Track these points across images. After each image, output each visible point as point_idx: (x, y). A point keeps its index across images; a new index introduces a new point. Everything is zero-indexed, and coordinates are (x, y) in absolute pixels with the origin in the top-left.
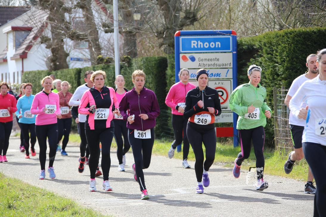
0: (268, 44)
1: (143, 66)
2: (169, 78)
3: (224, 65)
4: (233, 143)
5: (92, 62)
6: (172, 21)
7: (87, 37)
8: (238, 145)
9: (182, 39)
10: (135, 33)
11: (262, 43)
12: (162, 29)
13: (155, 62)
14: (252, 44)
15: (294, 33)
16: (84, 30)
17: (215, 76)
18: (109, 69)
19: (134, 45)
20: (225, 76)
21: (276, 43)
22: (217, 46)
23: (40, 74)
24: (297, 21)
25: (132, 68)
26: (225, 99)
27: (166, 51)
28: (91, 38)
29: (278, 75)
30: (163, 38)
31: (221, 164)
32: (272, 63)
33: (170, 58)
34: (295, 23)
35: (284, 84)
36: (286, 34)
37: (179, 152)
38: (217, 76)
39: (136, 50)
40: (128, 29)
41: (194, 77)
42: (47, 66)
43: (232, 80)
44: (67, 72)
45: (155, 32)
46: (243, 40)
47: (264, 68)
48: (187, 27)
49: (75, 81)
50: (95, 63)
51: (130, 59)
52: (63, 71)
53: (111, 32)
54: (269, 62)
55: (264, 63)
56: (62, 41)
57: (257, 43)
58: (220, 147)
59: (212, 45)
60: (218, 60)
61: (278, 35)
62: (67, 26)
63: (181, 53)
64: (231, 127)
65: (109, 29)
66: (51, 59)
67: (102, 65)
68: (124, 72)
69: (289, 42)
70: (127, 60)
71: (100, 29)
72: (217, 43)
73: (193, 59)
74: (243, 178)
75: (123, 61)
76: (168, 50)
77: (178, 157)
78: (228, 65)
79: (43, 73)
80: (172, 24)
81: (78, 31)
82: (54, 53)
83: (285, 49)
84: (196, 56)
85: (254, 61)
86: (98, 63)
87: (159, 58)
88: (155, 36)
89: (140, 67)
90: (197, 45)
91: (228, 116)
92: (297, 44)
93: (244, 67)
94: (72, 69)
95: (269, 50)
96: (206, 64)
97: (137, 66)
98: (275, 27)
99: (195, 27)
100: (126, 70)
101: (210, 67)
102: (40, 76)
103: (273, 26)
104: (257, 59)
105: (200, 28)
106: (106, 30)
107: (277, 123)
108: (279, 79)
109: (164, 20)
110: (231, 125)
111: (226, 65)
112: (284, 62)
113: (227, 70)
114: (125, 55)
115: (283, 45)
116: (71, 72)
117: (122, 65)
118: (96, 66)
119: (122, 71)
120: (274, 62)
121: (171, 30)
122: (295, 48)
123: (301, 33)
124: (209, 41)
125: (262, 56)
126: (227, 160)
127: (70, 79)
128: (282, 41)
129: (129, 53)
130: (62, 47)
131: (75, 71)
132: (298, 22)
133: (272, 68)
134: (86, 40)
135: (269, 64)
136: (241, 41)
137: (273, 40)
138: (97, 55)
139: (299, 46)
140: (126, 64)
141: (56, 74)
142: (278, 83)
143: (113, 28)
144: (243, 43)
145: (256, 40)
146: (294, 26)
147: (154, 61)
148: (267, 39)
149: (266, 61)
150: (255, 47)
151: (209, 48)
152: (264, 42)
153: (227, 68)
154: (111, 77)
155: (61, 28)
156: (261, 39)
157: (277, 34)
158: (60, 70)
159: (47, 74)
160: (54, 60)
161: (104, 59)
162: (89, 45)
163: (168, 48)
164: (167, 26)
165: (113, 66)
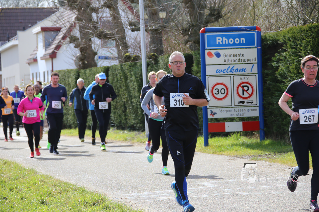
0: (292, 39)
3: (249, 60)
4: (259, 137)
5: (119, 60)
6: (197, 19)
7: (114, 36)
8: (265, 139)
9: (207, 35)
10: (161, 31)
11: (287, 38)
12: (188, 26)
14: (277, 39)
15: (318, 27)
16: (111, 29)
17: (240, 71)
18: (136, 67)
19: (160, 43)
20: (250, 71)
21: (300, 38)
22: (241, 42)
23: (69, 73)
25: (158, 65)
26: (250, 93)
27: (191, 48)
28: (118, 36)
30: (188, 35)
31: (248, 157)
32: (296, 57)
33: (196, 54)
36: (310, 28)
37: (206, 146)
38: (242, 71)
39: (162, 47)
40: (154, 27)
41: (219, 73)
42: (76, 65)
43: (257, 75)
44: (95, 70)
45: (180, 29)
46: (267, 36)
47: (289, 63)
48: (212, 24)
50: (122, 61)
51: (156, 57)
52: (92, 69)
53: (137, 31)
54: (294, 57)
55: (289, 58)
56: (90, 40)
57: (282, 38)
58: (246, 141)
59: (237, 41)
60: (243, 55)
62: (94, 26)
63: (207, 49)
64: (257, 121)
65: (135, 28)
66: (79, 58)
67: (129, 63)
69: (313, 36)
70: (153, 57)
71: (127, 28)
72: (242, 39)
73: (218, 55)
74: (270, 171)
75: (150, 58)
76: (193, 47)
77: (205, 152)
78: (253, 60)
79: (72, 72)
80: (197, 21)
81: (105, 31)
82: (83, 52)
83: (309, 44)
84: (221, 52)
85: (279, 55)
86: (126, 61)
88: (180, 33)
89: (166, 64)
90: (222, 41)
91: (254, 110)
93: (268, 62)
94: (101, 67)
95: (293, 44)
96: (232, 60)
97: (164, 63)
98: (299, 22)
99: (220, 23)
100: (152, 67)
101: (235, 63)
102: (69, 75)
103: (297, 21)
104: (282, 54)
105: (225, 25)
106: (133, 28)
109: (189, 17)
110: (257, 119)
111: (251, 60)
113: (252, 64)
114: (152, 53)
115: (307, 39)
116: (99, 70)
117: (149, 62)
118: (124, 64)
119: (149, 68)
120: (298, 57)
121: (196, 27)
124: (234, 37)
125: (287, 51)
126: (254, 153)
128: (306, 36)
129: (156, 51)
130: (90, 46)
131: (103, 69)
133: (296, 62)
134: (113, 38)
135: (294, 58)
136: (265, 36)
137: (297, 35)
138: (124, 53)
140: (153, 61)
141: (85, 72)
143: (139, 26)
144: (267, 39)
145: (280, 35)
148: (291, 34)
149: (290, 55)
150: (279, 42)
151: (234, 44)
152: (288, 36)
153: (252, 63)
154: (139, 74)
155: (89, 28)
156: (285, 34)
157: (301, 28)
158: (89, 68)
159: (76, 73)
160: (82, 59)
161: (131, 57)
162: (116, 44)
163: (193, 45)
164: (192, 23)
165: (140, 64)
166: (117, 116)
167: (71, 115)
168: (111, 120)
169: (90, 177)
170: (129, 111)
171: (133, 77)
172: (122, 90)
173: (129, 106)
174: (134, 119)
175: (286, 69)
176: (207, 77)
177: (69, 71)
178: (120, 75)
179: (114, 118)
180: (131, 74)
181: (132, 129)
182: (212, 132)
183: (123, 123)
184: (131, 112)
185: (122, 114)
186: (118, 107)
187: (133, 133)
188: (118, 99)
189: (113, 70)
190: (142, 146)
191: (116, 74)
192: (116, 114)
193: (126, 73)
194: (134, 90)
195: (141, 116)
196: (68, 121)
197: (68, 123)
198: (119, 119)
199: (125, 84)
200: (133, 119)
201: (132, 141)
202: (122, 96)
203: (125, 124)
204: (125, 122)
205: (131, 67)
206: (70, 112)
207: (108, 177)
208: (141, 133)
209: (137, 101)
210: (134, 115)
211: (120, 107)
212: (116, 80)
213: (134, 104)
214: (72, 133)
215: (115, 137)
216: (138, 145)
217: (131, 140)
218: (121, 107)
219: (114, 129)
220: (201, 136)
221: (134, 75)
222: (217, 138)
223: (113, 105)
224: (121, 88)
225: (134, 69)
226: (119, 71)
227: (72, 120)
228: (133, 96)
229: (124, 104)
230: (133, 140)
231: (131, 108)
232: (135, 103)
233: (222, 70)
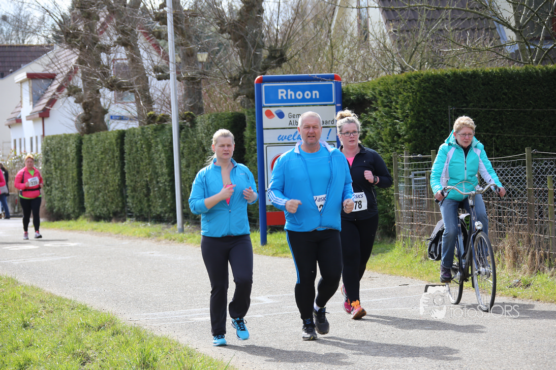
0: (385, 93)
1: (212, 126)
2: (248, 142)
5: (139, 122)
6: (251, 63)
7: (132, 87)
9: (265, 87)
10: (199, 79)
11: (377, 91)
12: (238, 73)
13: (228, 120)
14: (363, 93)
15: (420, 77)
16: (129, 77)
18: (164, 131)
19: (198, 97)
21: (395, 91)
22: (314, 97)
23: (67, 139)
24: (425, 60)
25: (196, 128)
27: (243, 105)
28: (138, 87)
29: (399, 136)
30: (239, 86)
32: (390, 119)
33: (249, 114)
34: (422, 64)
35: (408, 149)
36: (410, 78)
37: (263, 245)
39: (202, 103)
40: (189, 75)
41: (282, 140)
42: (76, 127)
44: (105, 135)
45: (226, 77)
46: (350, 88)
47: (380, 127)
48: (273, 70)
49: (117, 147)
50: (144, 122)
51: (193, 117)
52: (100, 134)
53: (165, 80)
54: (387, 118)
55: (380, 119)
56: (98, 92)
57: (370, 91)
59: (308, 95)
61: (398, 80)
62: (104, 71)
63: (264, 107)
65: (162, 75)
66: (82, 118)
67: (155, 125)
68: (185, 134)
69: (414, 89)
70: (188, 117)
71: (150, 75)
72: (314, 92)
73: (281, 115)
75: (184, 119)
76: (246, 103)
77: (262, 253)
78: (330, 122)
79: (71, 138)
80: (252, 67)
81: (120, 78)
82: (87, 110)
83: (408, 100)
84: (286, 111)
86: (149, 123)
87: (234, 115)
88: (227, 83)
89: (207, 127)
90: (287, 95)
92: (424, 93)
94: (112, 132)
95: (386, 101)
97: (203, 126)
98: (395, 69)
99: (284, 70)
100: (187, 131)
102: (67, 142)
103: (392, 68)
104: (370, 114)
105: (291, 71)
106: (159, 76)
107: (399, 202)
108: (401, 142)
109: (239, 61)
111: (327, 122)
112: (408, 117)
113: (329, 129)
114: (185, 111)
115: (405, 94)
116: (111, 135)
117: (182, 124)
118: (146, 126)
119: (183, 133)
120: (393, 118)
121: (249, 75)
122: (422, 98)
123: (429, 77)
124: (303, 89)
125: (377, 110)
127: (110, 145)
128: (403, 89)
129: (192, 108)
130: (98, 101)
131: (116, 134)
132: (426, 62)
133: (390, 125)
134: (131, 90)
135: (387, 120)
136: (347, 89)
137: (392, 87)
138: (146, 111)
139: (428, 95)
140: (188, 124)
141: (90, 138)
142: (399, 147)
143: (168, 73)
144: (350, 92)
145: (368, 87)
146: (421, 67)
147: (227, 118)
148: (383, 86)
149: (382, 116)
150: (367, 97)
151: (304, 100)
152: (379, 89)
153: (329, 127)
154: (168, 142)
155: (96, 75)
156: (375, 86)
157: (397, 78)
158: (96, 133)
159: (78, 139)
160: (86, 119)
161: (156, 116)
162: (136, 98)
163: (246, 101)
164: (244, 69)
165: (169, 127)
166: (136, 202)
167: (70, 200)
168: (128, 208)
169: (95, 290)
170: (153, 195)
171: (159, 146)
172: (144, 164)
173: (154, 188)
174: (162, 207)
175: (376, 136)
176: (265, 146)
177: (67, 137)
178: (141, 143)
179: (133, 204)
180: (157, 142)
181: (158, 221)
182: (272, 225)
183: (145, 212)
184: (157, 195)
185: (144, 199)
186: (138, 189)
187: (159, 227)
188: (138, 178)
189: (132, 135)
190: (172, 244)
191: (136, 140)
192: (135, 198)
193: (149, 140)
194: (160, 165)
195: (172, 202)
196: (66, 209)
197: (66, 212)
198: (139, 206)
199: (147, 156)
200: (159, 205)
201: (158, 238)
202: (143, 173)
203: (148, 213)
204: (148, 210)
205: (157, 132)
206: (69, 195)
207: (121, 289)
208: (171, 226)
209: (166, 181)
210: (161, 201)
211: (140, 188)
212: (135, 149)
213: (161, 185)
214: (72, 226)
215: (134, 232)
216: (166, 243)
217: (156, 236)
218: (142, 189)
219: (132, 220)
220: (257, 231)
221: (161, 142)
222: (279, 233)
223: (131, 186)
224: (142, 161)
225: (160, 134)
226: (139, 137)
227: (71, 208)
228: (160, 172)
229: (147, 185)
230: (160, 236)
231: (157, 190)
232: (162, 183)
233: (286, 136)
